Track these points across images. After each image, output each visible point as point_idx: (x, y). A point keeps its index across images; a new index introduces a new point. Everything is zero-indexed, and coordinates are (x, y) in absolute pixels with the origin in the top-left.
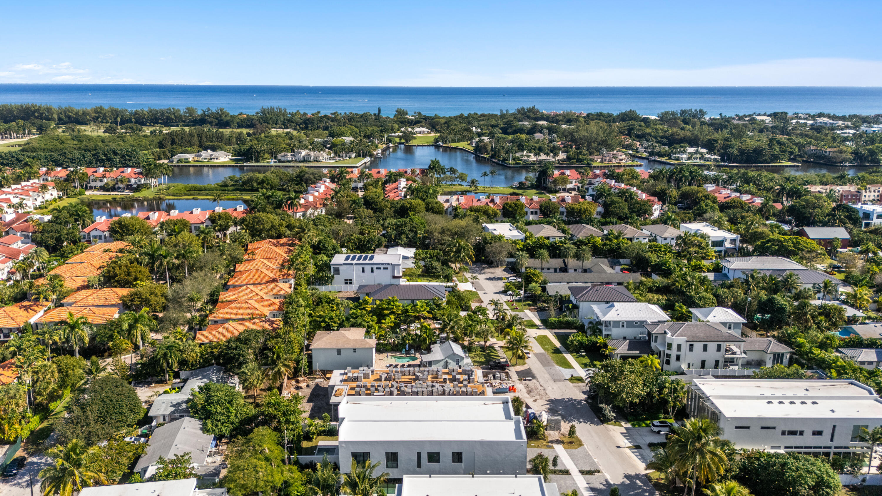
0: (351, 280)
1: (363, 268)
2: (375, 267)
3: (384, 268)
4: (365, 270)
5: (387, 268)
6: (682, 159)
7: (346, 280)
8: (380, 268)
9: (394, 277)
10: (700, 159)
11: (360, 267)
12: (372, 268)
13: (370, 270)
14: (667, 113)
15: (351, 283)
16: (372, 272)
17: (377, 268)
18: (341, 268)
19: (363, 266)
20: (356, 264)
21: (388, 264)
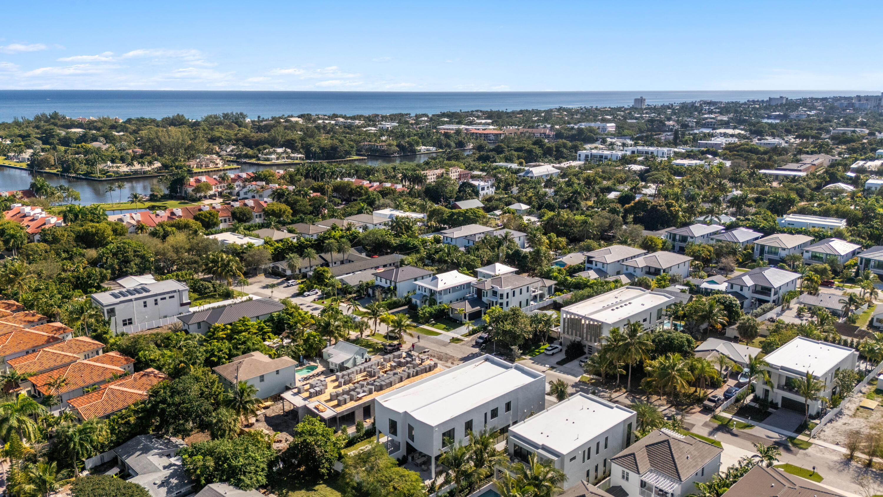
0: (130, 319)
1: (145, 303)
2: (159, 298)
3: (170, 297)
4: (148, 304)
5: (173, 297)
6: (272, 159)
7: (124, 321)
8: (165, 298)
9: (182, 305)
10: (287, 158)
11: (141, 302)
12: (156, 300)
13: (154, 302)
14: (211, 117)
15: (131, 323)
16: (156, 304)
17: (162, 299)
18: (117, 307)
19: (145, 300)
20: (136, 299)
21: (175, 291)
